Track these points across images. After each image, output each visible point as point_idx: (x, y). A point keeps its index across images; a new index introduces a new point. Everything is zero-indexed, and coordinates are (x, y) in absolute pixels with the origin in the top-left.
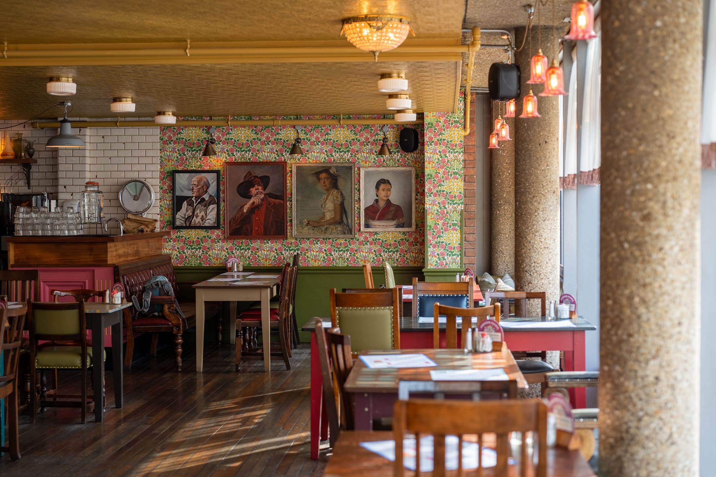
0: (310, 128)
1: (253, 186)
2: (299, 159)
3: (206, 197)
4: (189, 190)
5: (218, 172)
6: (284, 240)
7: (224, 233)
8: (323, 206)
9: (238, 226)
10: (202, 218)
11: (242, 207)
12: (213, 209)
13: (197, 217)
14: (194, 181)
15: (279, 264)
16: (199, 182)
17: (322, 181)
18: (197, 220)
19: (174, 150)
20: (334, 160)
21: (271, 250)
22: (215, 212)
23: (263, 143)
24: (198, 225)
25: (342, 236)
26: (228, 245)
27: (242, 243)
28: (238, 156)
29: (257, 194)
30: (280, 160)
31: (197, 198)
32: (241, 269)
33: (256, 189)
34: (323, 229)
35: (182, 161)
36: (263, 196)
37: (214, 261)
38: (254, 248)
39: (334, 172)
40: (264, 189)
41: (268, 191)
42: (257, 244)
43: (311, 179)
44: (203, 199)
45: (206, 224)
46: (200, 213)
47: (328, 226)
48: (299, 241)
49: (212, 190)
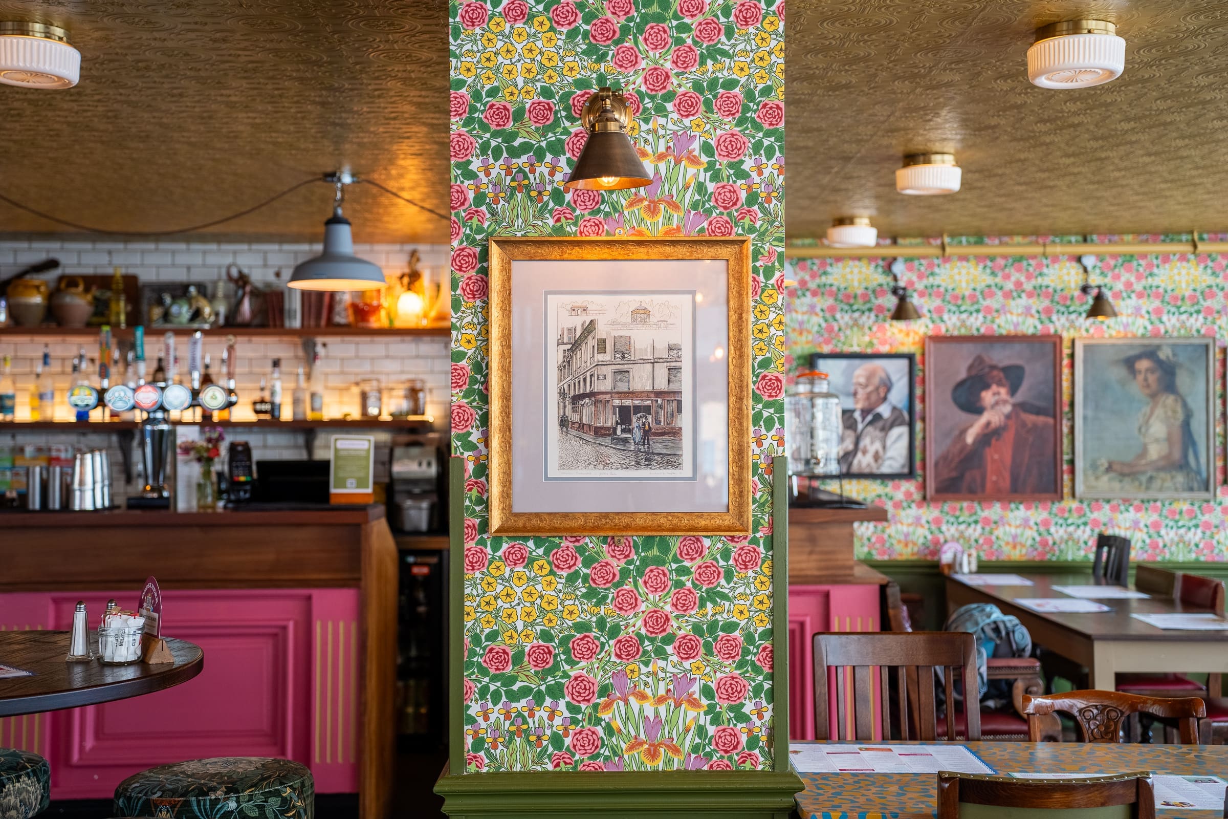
0: (1112, 263)
1: (987, 387)
2: (1087, 330)
3: (884, 410)
4: (848, 395)
5: (910, 357)
6: (1053, 503)
7: (923, 487)
8: (1143, 430)
9: (954, 474)
10: (877, 457)
11: (963, 432)
12: (900, 436)
13: (865, 452)
14: (858, 376)
15: (1044, 553)
16: (869, 378)
17: (1140, 377)
18: (863, 462)
19: (812, 310)
20: (1166, 332)
21: (1026, 523)
22: (904, 442)
23: (1008, 295)
24: (867, 471)
25: (1186, 495)
26: (929, 513)
27: (961, 509)
28: (952, 324)
29: (997, 403)
30: (1045, 332)
31: (865, 412)
32: (974, 567)
33: (994, 394)
34: (1144, 479)
35: (830, 332)
36: (1008, 409)
37: (899, 548)
38: (987, 521)
39: (1168, 357)
40: (1013, 391)
41: (1020, 396)
42: (995, 511)
43: (1118, 373)
44: (878, 417)
45: (885, 469)
46: (871, 444)
47: (1154, 474)
48: (1089, 505)
49: (898, 395)
